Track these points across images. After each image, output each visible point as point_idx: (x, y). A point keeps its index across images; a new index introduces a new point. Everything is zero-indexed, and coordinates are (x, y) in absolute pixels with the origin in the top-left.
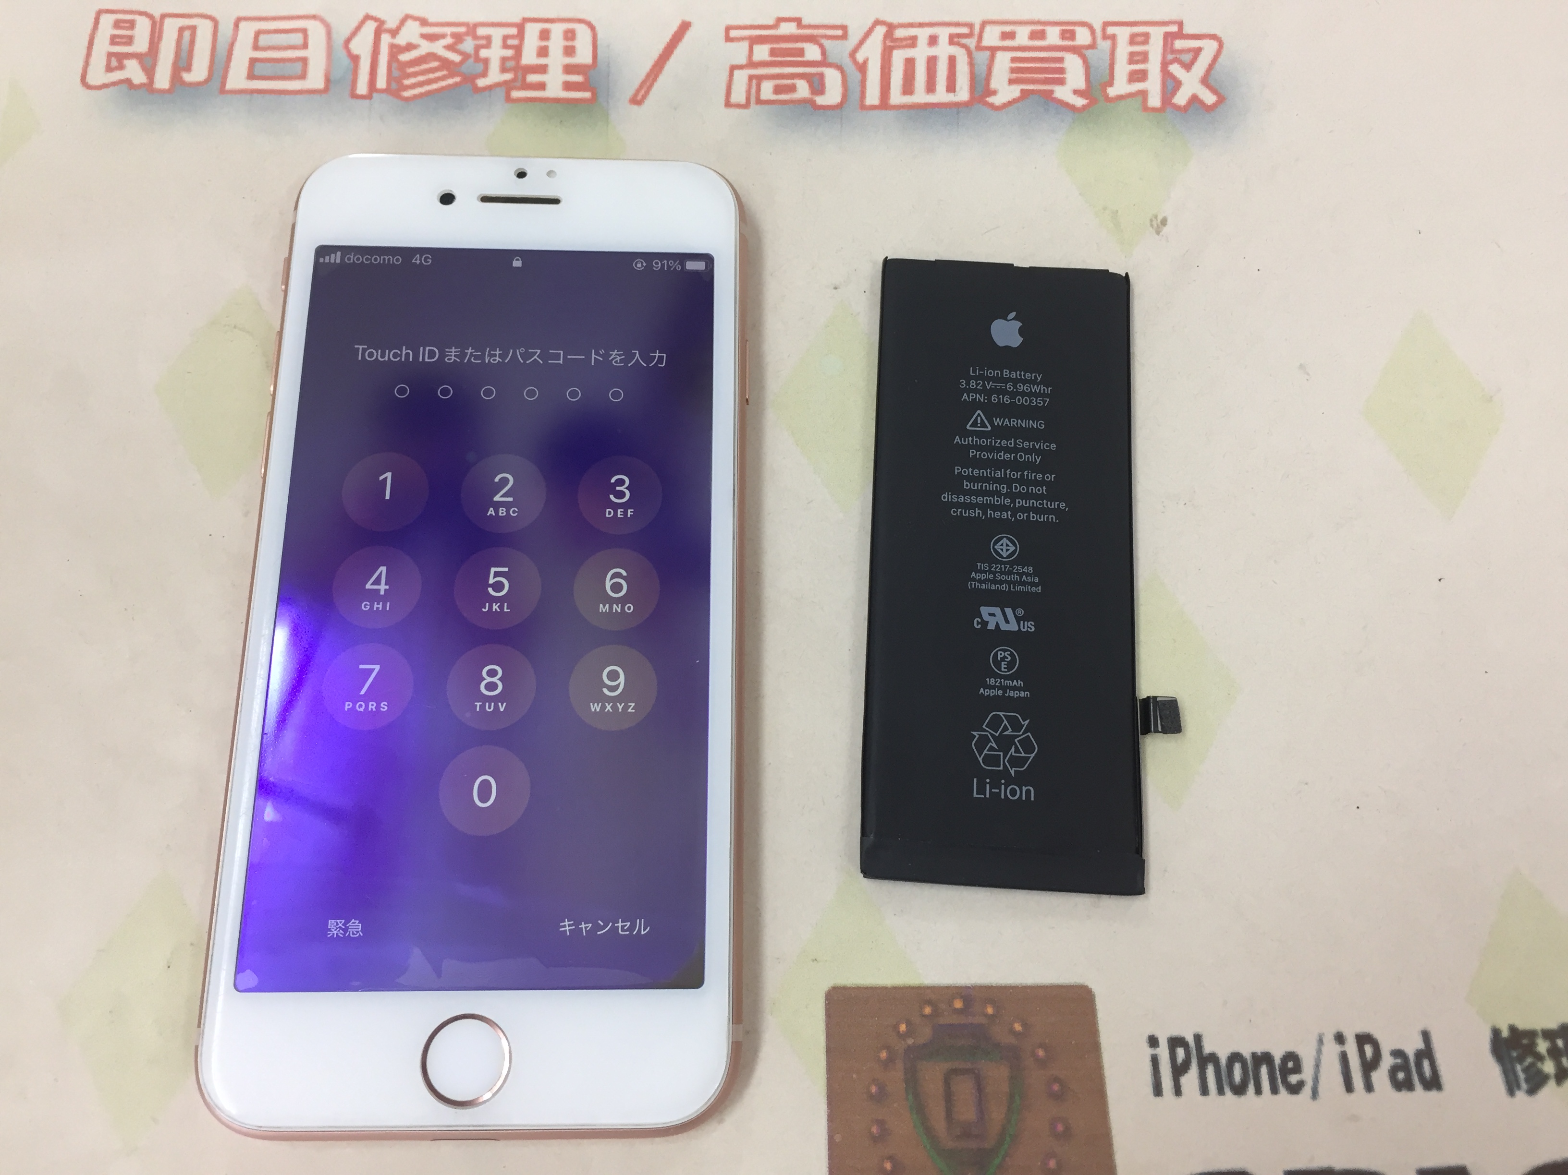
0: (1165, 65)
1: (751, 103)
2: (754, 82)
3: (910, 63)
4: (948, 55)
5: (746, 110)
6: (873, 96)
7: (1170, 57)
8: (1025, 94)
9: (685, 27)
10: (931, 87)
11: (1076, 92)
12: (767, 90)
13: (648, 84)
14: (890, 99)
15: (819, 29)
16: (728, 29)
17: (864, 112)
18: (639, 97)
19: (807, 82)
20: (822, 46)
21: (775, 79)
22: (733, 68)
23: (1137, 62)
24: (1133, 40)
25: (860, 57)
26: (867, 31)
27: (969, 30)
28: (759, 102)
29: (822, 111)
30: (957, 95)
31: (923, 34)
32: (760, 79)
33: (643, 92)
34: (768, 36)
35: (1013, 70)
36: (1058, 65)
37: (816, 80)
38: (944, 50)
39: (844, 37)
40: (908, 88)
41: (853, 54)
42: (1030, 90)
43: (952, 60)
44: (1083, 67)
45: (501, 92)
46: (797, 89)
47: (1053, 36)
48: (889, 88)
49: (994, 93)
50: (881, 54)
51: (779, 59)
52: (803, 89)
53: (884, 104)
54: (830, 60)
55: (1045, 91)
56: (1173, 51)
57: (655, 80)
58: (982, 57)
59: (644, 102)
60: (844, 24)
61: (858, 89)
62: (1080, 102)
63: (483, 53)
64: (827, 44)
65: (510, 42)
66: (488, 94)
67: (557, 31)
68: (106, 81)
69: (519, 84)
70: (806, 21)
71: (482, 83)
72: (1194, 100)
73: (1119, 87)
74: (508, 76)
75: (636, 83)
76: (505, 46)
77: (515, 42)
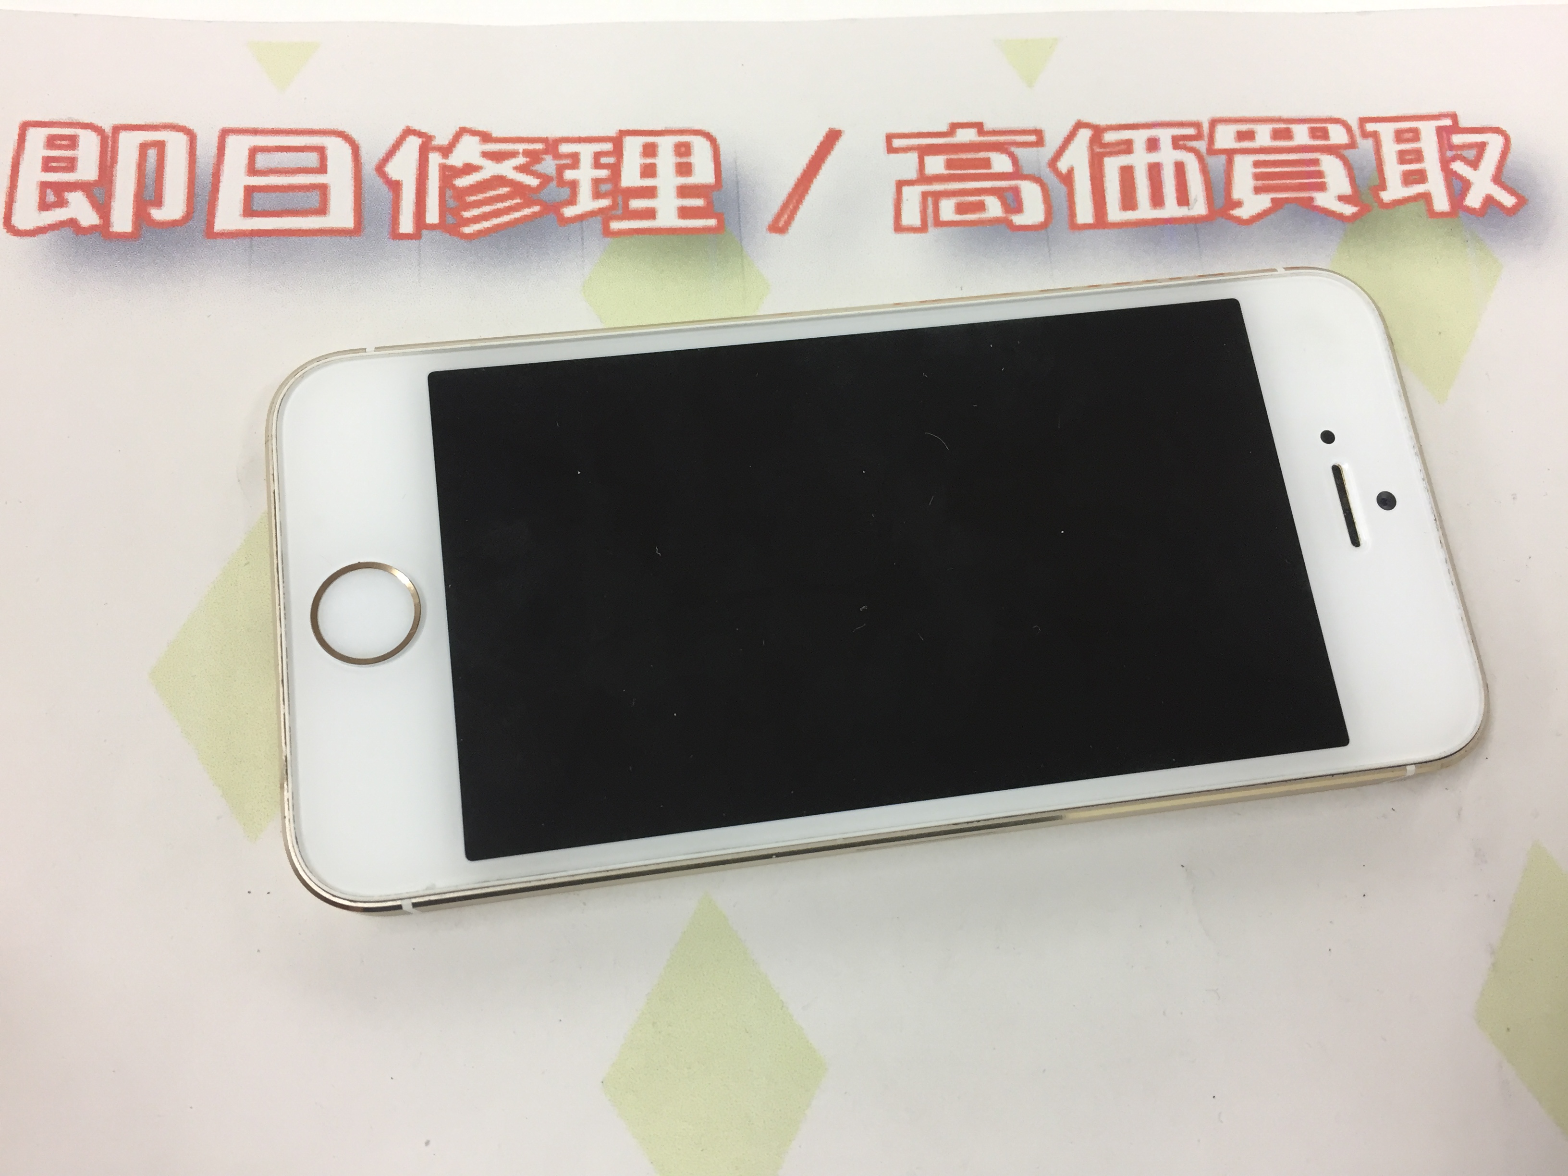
0: (1445, 164)
1: (929, 225)
2: (930, 201)
3: (1127, 173)
4: (1174, 161)
5: (923, 235)
6: (1085, 213)
7: (1449, 154)
8: (1277, 204)
9: (833, 136)
10: (1157, 200)
11: (1342, 198)
12: (948, 209)
13: (791, 207)
14: (1107, 216)
15: (1006, 136)
16: (890, 138)
17: (1077, 233)
18: (782, 223)
19: (998, 198)
20: (1012, 156)
21: (957, 196)
22: (900, 185)
23: (1410, 162)
24: (1400, 137)
25: (1063, 165)
26: (1068, 136)
27: (1196, 132)
28: (939, 223)
29: (1021, 232)
30: (1192, 209)
31: (1140, 138)
32: (937, 196)
33: (786, 216)
34: (941, 145)
35: (1257, 177)
36: (1312, 168)
37: (1009, 196)
38: (1167, 156)
39: (1040, 142)
40: (1128, 202)
41: (1053, 163)
42: (1282, 199)
43: (1180, 168)
44: (1345, 169)
45: (596, 224)
46: (986, 208)
47: (1301, 135)
48: (1105, 204)
49: (1239, 204)
50: (1089, 162)
51: (959, 172)
52: (994, 208)
53: (1101, 221)
54: (1026, 171)
55: (1303, 198)
56: (1452, 147)
57: (800, 201)
58: (1217, 163)
59: (788, 229)
60: (1038, 128)
61: (1065, 204)
62: (1348, 210)
63: (569, 175)
64: (1019, 152)
65: (604, 160)
66: (577, 225)
67: (666, 144)
68: (41, 224)
69: (619, 212)
70: (988, 126)
71: (569, 212)
72: (1489, 201)
73: (1395, 190)
74: (604, 203)
75: (775, 206)
76: (597, 165)
77: (611, 160)
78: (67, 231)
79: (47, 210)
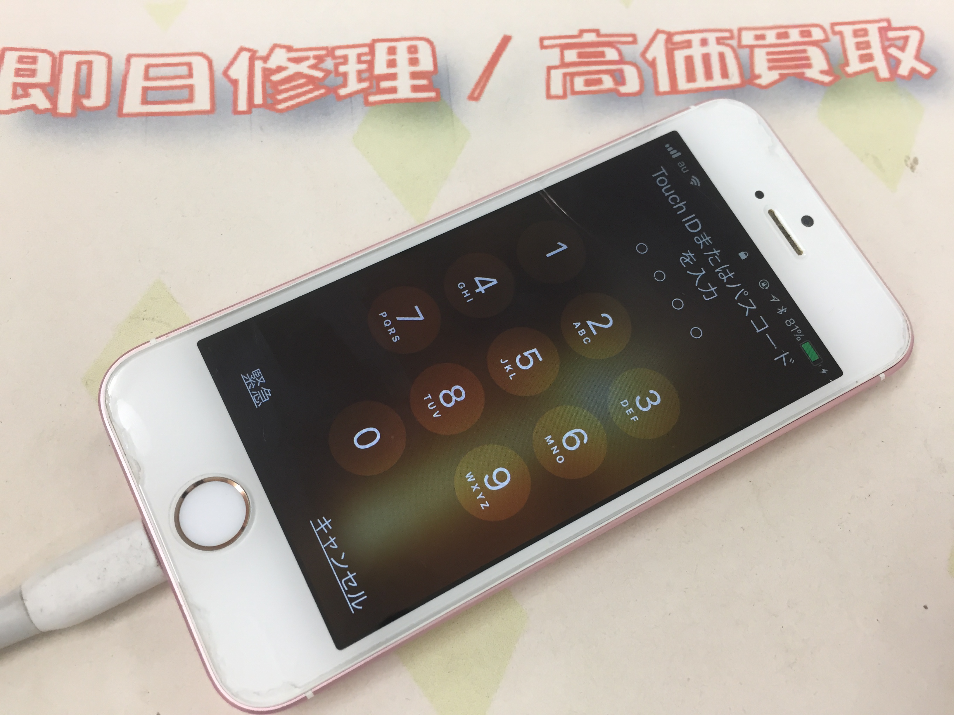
0: (884, 50)
1: (568, 94)
2: (568, 78)
3: (689, 60)
4: (718, 52)
5: (564, 100)
6: (664, 85)
7: (887, 43)
8: (782, 77)
9: (506, 40)
10: (709, 75)
11: (822, 72)
12: (579, 83)
13: (482, 84)
14: (678, 86)
15: (614, 37)
17: (659, 97)
18: (476, 95)
19: (610, 76)
20: (618, 50)
21: (585, 75)
22: (549, 69)
23: (863, 49)
24: (858, 32)
25: (649, 56)
26: (652, 38)
27: (730, 33)
28: (574, 93)
29: (625, 97)
30: (730, 80)
31: (696, 38)
32: (573, 75)
33: (478, 91)
34: (574, 43)
35: (769, 61)
36: (803, 55)
37: (617, 74)
38: (714, 49)
39: (635, 42)
40: (691, 77)
41: (643, 54)
42: (785, 74)
43: (722, 56)
44: (823, 55)
45: (360, 98)
46: (603, 82)
47: (795, 35)
48: (676, 79)
49: (759, 76)
50: (666, 54)
51: (586, 60)
52: (608, 82)
53: (674, 89)
54: (627, 59)
55: (798, 73)
56: (889, 39)
57: (487, 81)
58: (744, 53)
59: (480, 98)
60: (633, 33)
61: (651, 79)
62: (826, 79)
63: (342, 69)
64: (622, 47)
65: (364, 58)
66: (348, 100)
67: (402, 48)
68: (13, 107)
69: (374, 90)
70: (603, 31)
71: (343, 92)
72: (913, 71)
73: (854, 66)
74: (365, 85)
75: (472, 85)
76: (360, 62)
77: (368, 58)
78: (31, 112)
79: (18, 99)
